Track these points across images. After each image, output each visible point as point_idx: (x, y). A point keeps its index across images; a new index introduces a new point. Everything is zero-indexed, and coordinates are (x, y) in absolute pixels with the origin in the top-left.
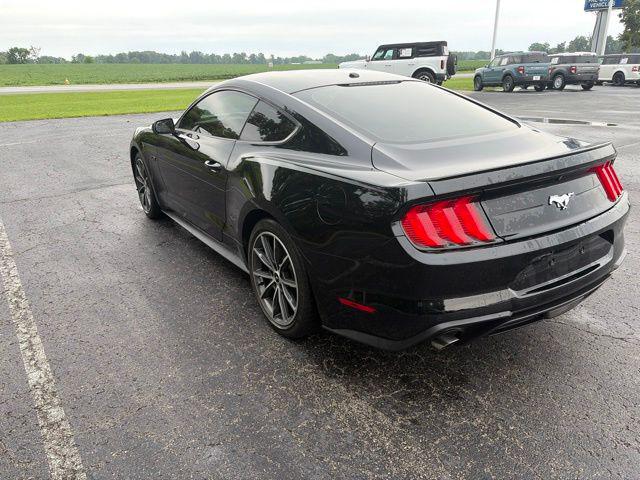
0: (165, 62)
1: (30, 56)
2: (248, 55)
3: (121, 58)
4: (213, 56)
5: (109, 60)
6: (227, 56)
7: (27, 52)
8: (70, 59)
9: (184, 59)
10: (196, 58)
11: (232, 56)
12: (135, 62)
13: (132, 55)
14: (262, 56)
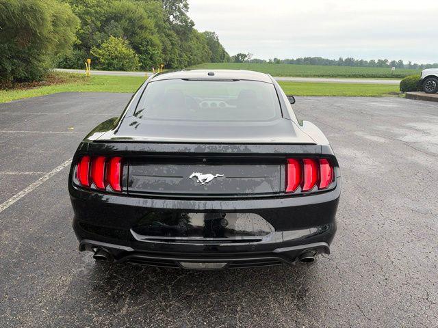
0: (327, 65)
1: (246, 59)
2: (390, 61)
3: (299, 61)
4: (362, 61)
5: (291, 62)
6: (372, 62)
7: (246, 56)
8: (268, 61)
9: (341, 63)
10: (349, 62)
11: (376, 62)
12: (307, 64)
13: (306, 59)
14: (401, 62)
